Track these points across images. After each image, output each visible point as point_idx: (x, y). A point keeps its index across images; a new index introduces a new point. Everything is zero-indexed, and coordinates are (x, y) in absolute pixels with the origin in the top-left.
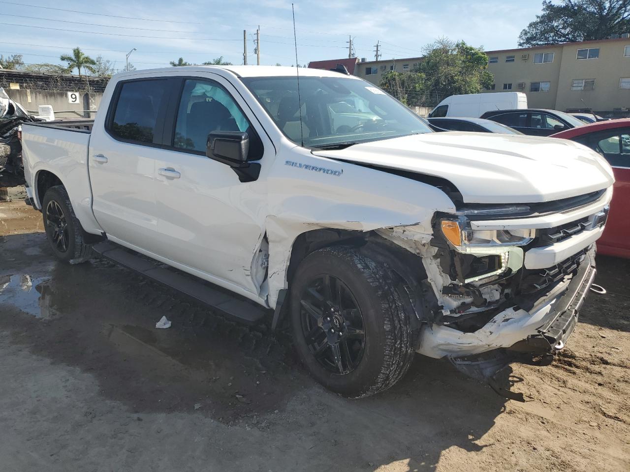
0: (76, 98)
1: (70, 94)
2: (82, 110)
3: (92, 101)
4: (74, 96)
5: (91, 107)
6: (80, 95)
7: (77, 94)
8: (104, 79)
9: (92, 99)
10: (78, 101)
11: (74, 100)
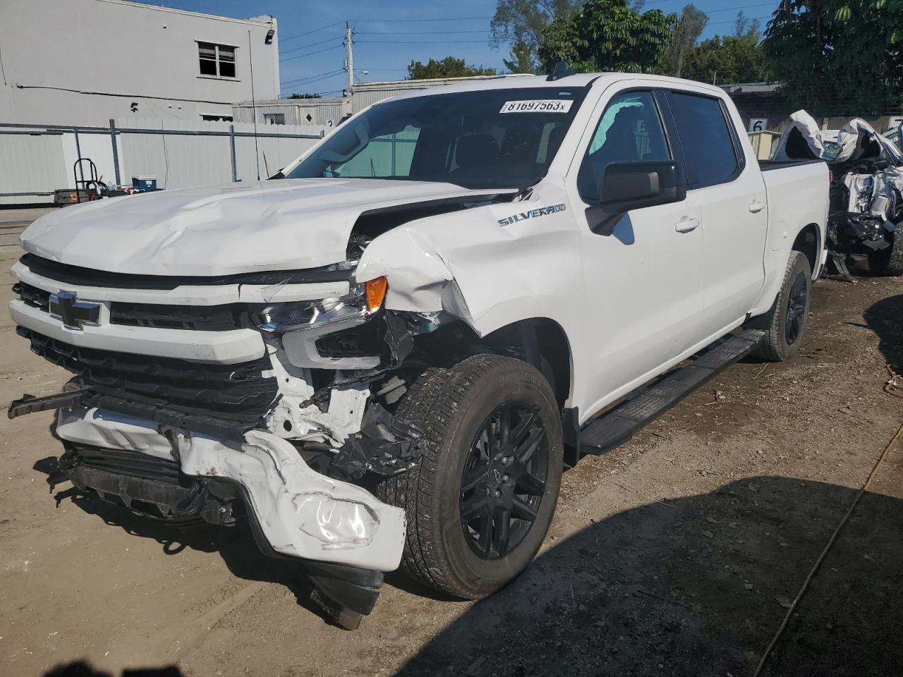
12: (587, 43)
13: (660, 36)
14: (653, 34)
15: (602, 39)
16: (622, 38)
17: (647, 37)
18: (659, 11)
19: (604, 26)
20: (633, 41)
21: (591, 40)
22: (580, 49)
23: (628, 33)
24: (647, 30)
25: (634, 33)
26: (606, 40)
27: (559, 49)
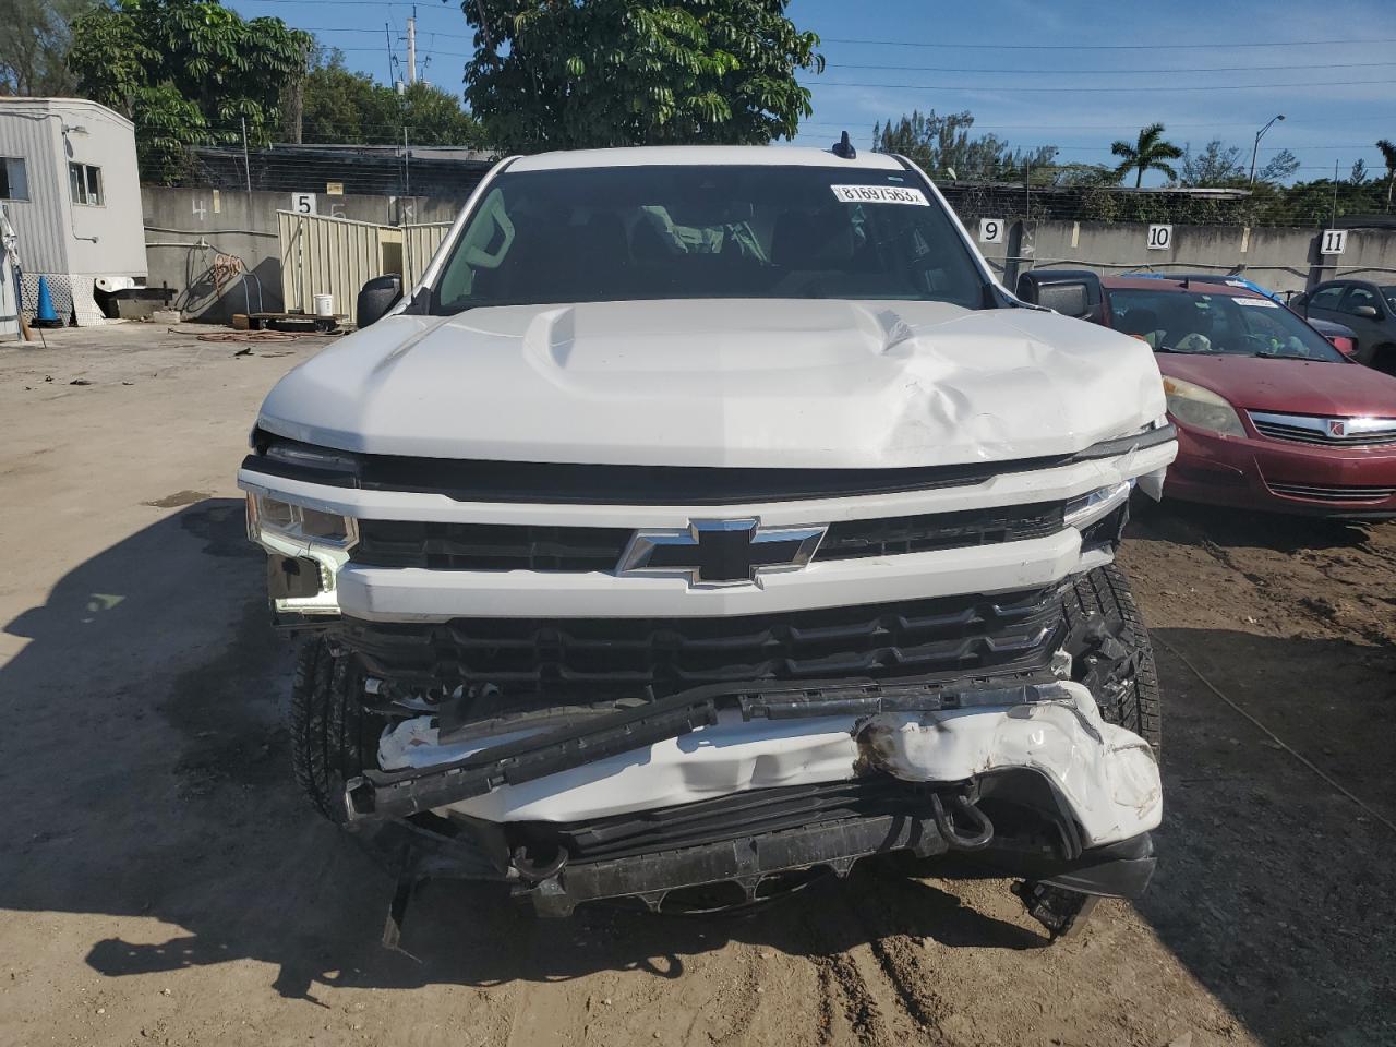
0: (996, 231)
1: (984, 222)
2: (1004, 256)
3: (1027, 237)
4: (992, 228)
5: (1022, 249)
6: (1006, 224)
7: (1000, 223)
8: (1076, 191)
9: (1028, 234)
10: (999, 238)
11: (992, 235)
12: (159, 57)
13: (286, 60)
14: (275, 55)
15: (187, 51)
16: (224, 55)
17: (267, 58)
18: (278, 20)
19: (188, 31)
20: (244, 64)
21: (166, 51)
22: (148, 64)
23: (233, 49)
24: (265, 49)
25: (243, 49)
26: (196, 55)
27: (110, 60)
